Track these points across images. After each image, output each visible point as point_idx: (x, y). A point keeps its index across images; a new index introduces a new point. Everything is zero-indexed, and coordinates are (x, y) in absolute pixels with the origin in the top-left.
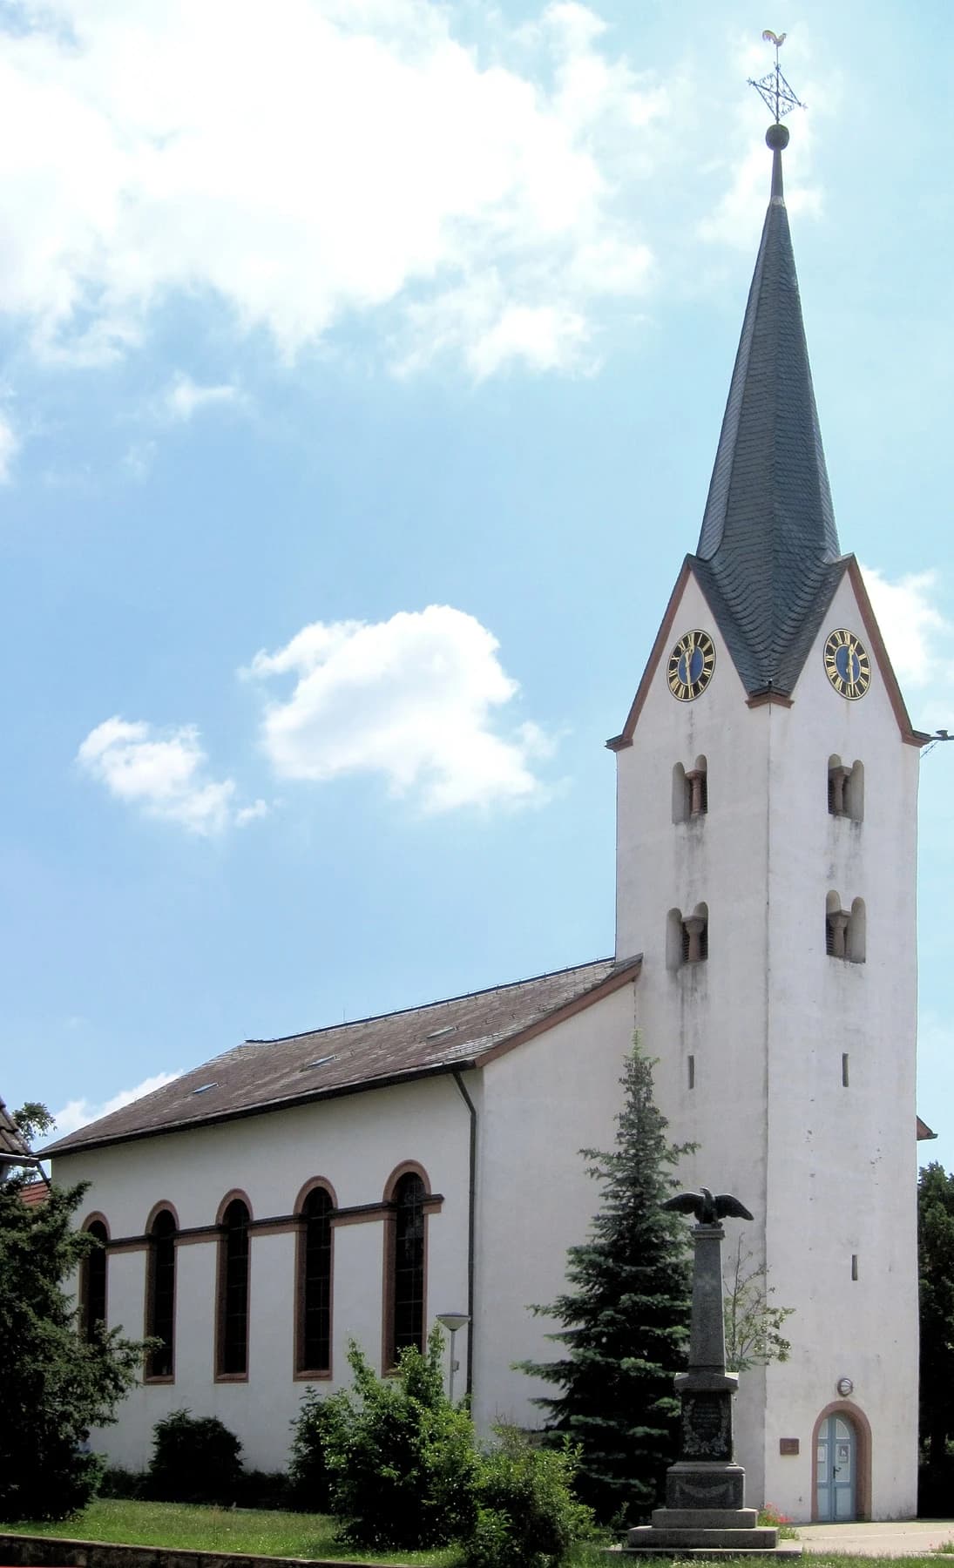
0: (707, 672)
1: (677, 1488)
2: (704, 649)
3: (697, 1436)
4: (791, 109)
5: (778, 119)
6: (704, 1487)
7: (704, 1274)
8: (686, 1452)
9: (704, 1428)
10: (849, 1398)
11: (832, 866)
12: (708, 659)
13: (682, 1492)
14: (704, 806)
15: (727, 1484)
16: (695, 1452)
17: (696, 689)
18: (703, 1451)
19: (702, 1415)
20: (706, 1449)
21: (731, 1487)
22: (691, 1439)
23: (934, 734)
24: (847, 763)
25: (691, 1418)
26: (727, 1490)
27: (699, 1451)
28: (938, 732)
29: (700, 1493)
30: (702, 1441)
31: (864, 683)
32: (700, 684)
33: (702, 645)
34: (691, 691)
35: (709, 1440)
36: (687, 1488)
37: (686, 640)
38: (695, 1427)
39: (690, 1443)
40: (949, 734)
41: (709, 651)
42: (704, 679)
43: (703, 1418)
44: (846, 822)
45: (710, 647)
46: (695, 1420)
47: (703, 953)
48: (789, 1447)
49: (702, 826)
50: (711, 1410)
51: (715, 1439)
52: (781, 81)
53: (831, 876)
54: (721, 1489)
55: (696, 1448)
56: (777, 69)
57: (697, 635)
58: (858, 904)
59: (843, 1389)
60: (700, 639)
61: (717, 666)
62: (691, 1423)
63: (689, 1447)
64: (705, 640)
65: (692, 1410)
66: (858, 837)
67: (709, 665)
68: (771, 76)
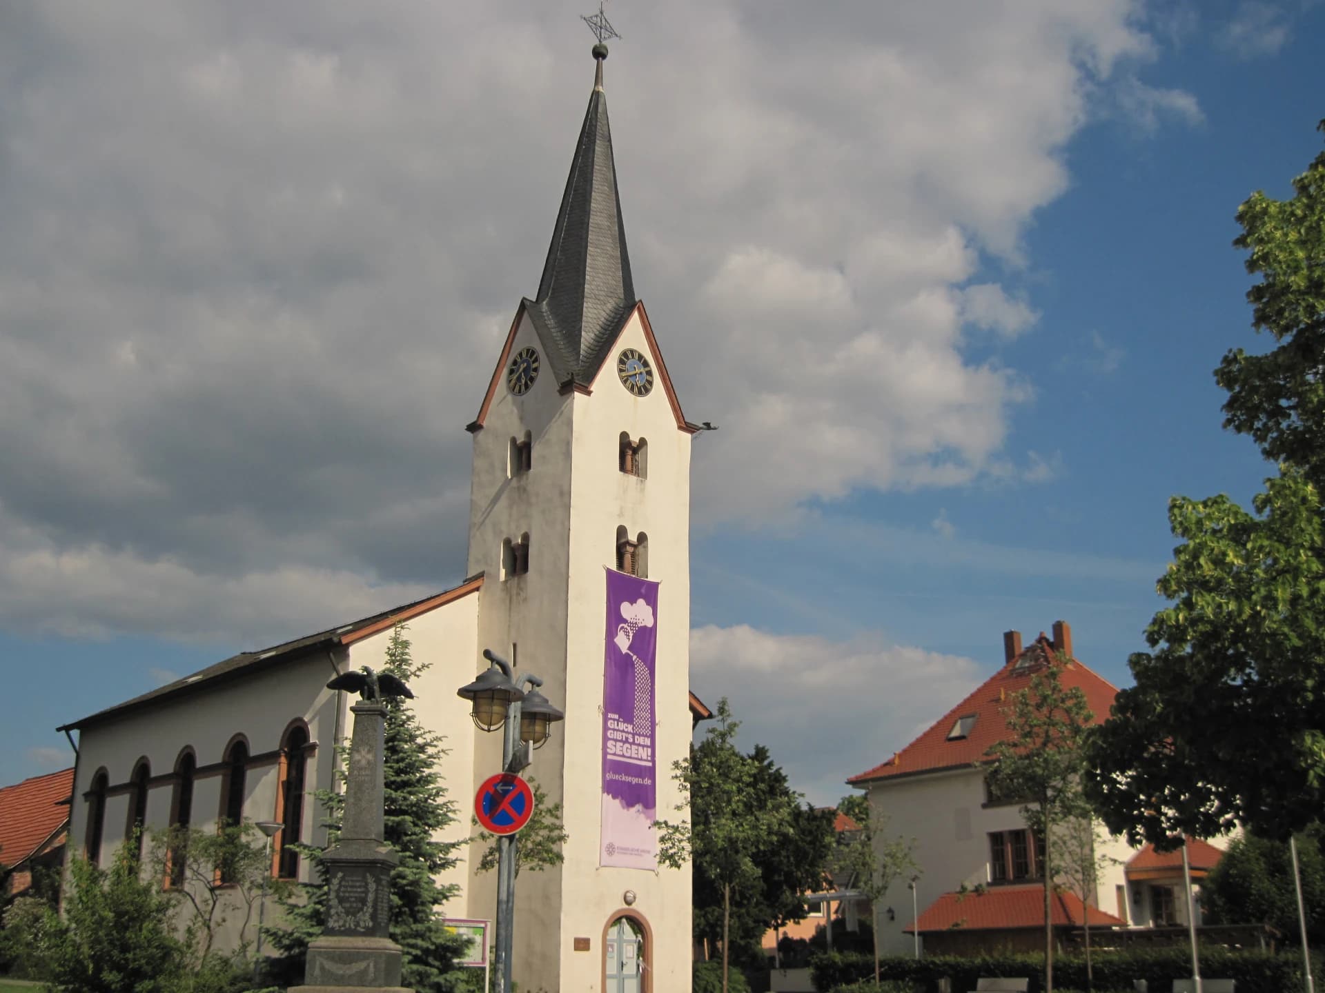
0: (534, 374)
1: (318, 963)
2: (533, 359)
3: (343, 910)
4: (610, 37)
5: (600, 41)
6: (345, 964)
7: (360, 748)
8: (330, 926)
9: (351, 902)
10: (634, 906)
11: (621, 508)
12: (535, 365)
13: (322, 968)
14: (529, 466)
15: (368, 961)
16: (340, 927)
17: (527, 387)
18: (347, 926)
19: (349, 889)
20: (350, 922)
21: (372, 965)
22: (337, 913)
23: (701, 426)
24: (634, 438)
25: (338, 891)
26: (366, 969)
27: (344, 926)
28: (704, 424)
29: (339, 969)
30: (347, 916)
31: (648, 386)
32: (529, 383)
33: (531, 357)
34: (523, 388)
35: (354, 914)
36: (328, 965)
37: (521, 355)
38: (341, 901)
39: (335, 918)
40: (712, 426)
41: (536, 360)
42: (532, 379)
43: (350, 892)
44: (632, 479)
45: (536, 358)
46: (341, 894)
47: (525, 568)
48: (582, 944)
49: (527, 479)
50: (358, 884)
51: (361, 913)
52: (603, 20)
53: (621, 515)
54: (362, 965)
55: (341, 923)
56: (602, 13)
57: (528, 350)
58: (642, 538)
59: (628, 899)
60: (531, 352)
61: (541, 369)
62: (337, 897)
63: (335, 921)
64: (533, 353)
65: (340, 883)
66: (642, 490)
67: (536, 370)
68: (597, 16)
